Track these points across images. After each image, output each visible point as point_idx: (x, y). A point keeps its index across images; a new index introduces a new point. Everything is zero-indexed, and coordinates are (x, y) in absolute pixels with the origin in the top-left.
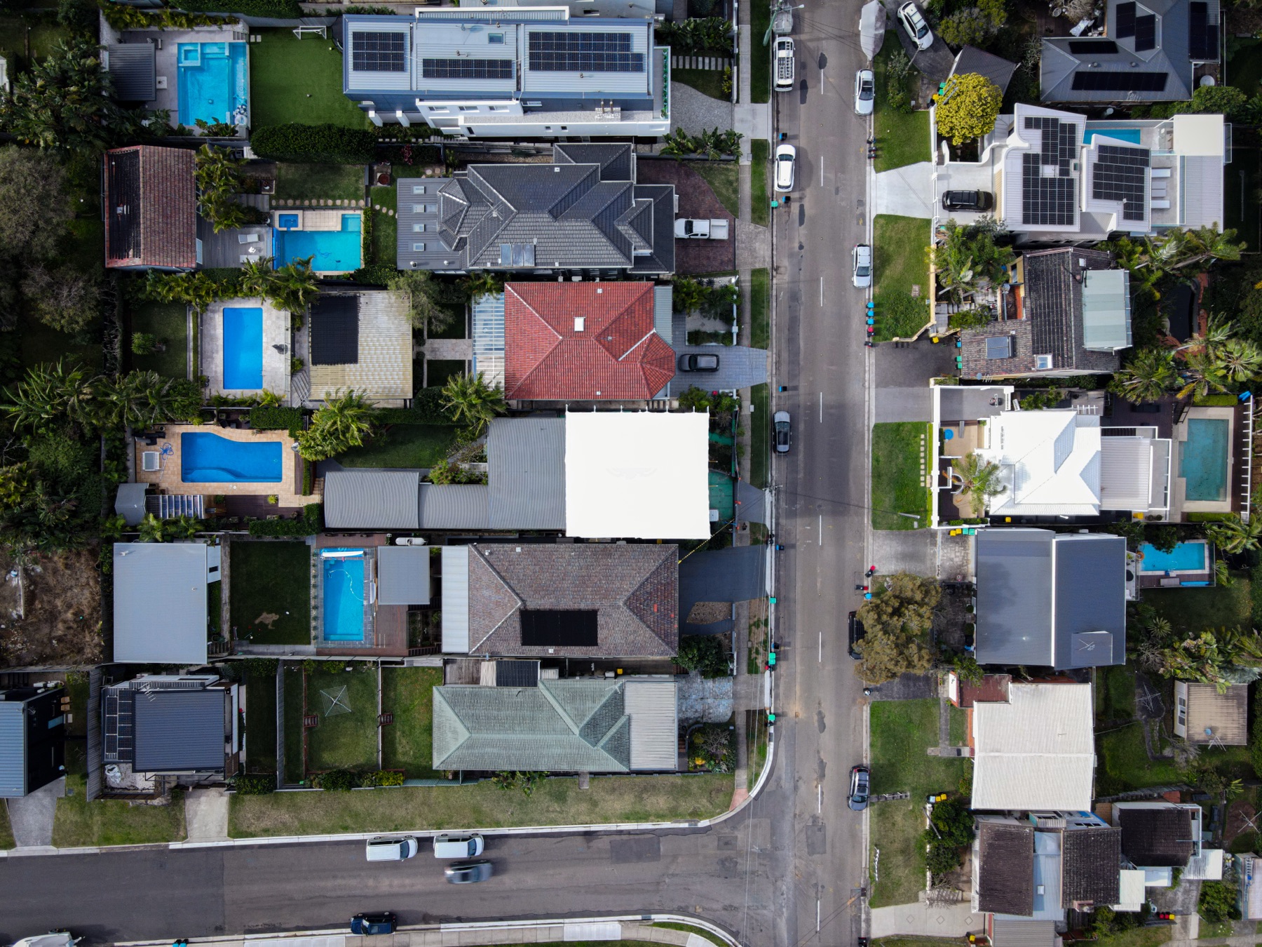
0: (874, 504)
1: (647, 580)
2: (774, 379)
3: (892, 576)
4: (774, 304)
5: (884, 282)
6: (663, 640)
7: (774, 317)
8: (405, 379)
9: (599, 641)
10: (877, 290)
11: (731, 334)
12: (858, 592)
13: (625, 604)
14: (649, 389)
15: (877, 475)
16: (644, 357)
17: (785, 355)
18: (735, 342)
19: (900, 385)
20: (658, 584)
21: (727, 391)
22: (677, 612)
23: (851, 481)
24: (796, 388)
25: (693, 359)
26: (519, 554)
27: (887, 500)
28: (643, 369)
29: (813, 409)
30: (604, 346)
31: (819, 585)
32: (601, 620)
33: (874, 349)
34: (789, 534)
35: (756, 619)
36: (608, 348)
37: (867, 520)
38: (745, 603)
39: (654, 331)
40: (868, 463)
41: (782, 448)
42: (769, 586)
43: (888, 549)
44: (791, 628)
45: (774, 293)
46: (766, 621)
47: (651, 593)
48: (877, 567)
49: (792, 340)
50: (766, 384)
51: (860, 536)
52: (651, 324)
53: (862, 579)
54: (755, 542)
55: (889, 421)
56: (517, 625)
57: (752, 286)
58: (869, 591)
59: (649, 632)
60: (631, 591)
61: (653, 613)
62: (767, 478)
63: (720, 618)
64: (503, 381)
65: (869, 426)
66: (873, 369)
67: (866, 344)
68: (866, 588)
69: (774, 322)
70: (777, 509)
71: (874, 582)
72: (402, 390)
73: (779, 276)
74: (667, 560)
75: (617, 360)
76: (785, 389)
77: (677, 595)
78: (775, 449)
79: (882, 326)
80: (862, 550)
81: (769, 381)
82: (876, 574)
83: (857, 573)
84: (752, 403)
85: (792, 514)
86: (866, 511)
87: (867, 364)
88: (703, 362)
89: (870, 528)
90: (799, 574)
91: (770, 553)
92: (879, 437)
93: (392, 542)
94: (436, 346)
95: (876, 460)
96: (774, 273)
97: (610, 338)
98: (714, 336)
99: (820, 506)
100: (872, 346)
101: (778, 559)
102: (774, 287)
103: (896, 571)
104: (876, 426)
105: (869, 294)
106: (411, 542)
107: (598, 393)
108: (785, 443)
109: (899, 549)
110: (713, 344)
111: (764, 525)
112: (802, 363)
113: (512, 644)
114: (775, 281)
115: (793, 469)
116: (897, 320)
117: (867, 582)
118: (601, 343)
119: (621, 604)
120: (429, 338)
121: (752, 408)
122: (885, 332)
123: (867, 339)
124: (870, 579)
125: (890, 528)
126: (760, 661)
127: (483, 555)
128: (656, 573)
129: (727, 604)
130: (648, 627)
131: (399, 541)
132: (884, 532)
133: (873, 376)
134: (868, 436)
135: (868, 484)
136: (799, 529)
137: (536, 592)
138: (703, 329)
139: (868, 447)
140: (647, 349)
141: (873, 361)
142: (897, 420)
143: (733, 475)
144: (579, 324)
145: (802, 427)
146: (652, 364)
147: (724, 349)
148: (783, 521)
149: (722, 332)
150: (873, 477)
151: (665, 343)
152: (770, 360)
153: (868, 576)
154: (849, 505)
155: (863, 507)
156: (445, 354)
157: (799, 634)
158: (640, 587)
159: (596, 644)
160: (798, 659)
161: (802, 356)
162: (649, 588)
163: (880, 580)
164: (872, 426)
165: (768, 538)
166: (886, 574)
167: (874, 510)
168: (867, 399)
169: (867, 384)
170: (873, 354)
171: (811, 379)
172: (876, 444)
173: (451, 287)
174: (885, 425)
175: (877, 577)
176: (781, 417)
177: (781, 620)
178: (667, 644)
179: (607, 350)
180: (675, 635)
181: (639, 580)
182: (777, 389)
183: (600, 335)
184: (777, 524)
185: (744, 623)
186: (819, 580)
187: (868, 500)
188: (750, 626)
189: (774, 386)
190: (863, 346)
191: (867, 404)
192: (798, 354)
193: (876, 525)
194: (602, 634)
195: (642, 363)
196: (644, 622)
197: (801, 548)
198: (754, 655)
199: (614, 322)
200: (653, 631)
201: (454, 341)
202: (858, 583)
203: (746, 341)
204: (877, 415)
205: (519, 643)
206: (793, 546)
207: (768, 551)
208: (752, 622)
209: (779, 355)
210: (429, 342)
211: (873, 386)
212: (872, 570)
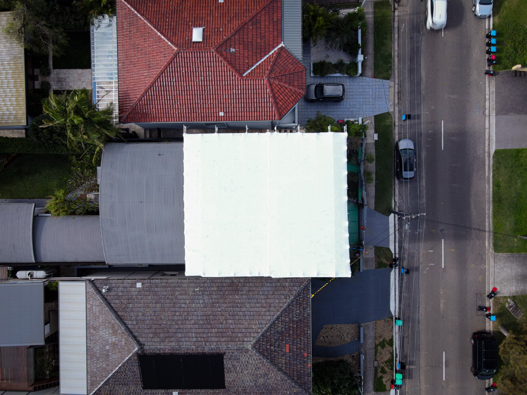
0: (495, 227)
1: (278, 319)
2: (397, 109)
3: (514, 298)
4: (396, 36)
5: (503, 12)
6: (296, 382)
7: (396, 48)
8: (18, 105)
9: (226, 384)
10: (497, 20)
11: (356, 65)
12: (480, 312)
13: (254, 347)
14: (278, 109)
15: (498, 199)
16: (271, 72)
17: (407, 85)
18: (360, 71)
19: (519, 112)
20: (289, 322)
21: (352, 120)
22: (310, 350)
23: (472, 206)
24: (419, 117)
25: (320, 88)
26: (140, 290)
27: (508, 224)
28: (271, 85)
29: (434, 137)
30: (225, 59)
31: (442, 306)
32: (227, 364)
33: (494, 78)
34: (413, 257)
35: (381, 340)
36: (231, 61)
37: (488, 244)
38: (371, 324)
39: (282, 45)
40: (489, 189)
41: (408, 174)
42: (394, 307)
43: (509, 271)
44: (416, 348)
45: (396, 25)
46: (391, 340)
47: (282, 332)
48: (499, 289)
49: (414, 70)
50: (388, 114)
51: (483, 261)
52: (279, 36)
53: (484, 301)
54: (380, 265)
55: (509, 147)
56: (136, 369)
57: (375, 18)
58: (491, 311)
59: (280, 376)
60: (260, 331)
61: (285, 354)
62: (391, 204)
63: (348, 339)
64: (116, 103)
65: (489, 153)
66: (493, 97)
67: (487, 73)
68: (488, 309)
69: (396, 53)
70: (400, 234)
71: (496, 303)
72: (16, 116)
73: (400, 8)
74: (299, 295)
75: (241, 75)
76: (409, 117)
77: (310, 332)
78: (399, 176)
79: (503, 55)
80: (483, 273)
81: (392, 110)
82: (498, 295)
83: (479, 295)
84: (376, 132)
85: (414, 238)
86: (487, 234)
87: (487, 92)
88: (329, 90)
89: (491, 250)
90: (422, 296)
91: (394, 275)
92: (500, 163)
93: (13, 275)
94: (62, 76)
95: (497, 185)
96: (396, 5)
97: (232, 50)
98: (339, 67)
99: (442, 230)
100: (492, 75)
101: (401, 280)
102: (396, 19)
103: (517, 292)
104: (497, 152)
105: (489, 24)
106: (31, 275)
107: (221, 114)
108: (411, 170)
109: (519, 270)
110: (338, 75)
111: (389, 249)
112: (423, 92)
113: (133, 388)
114: (396, 13)
115: (415, 195)
116: (516, 49)
117: (489, 303)
118: (222, 55)
119: (250, 347)
120: (55, 67)
121: (376, 136)
122: (505, 61)
123: (487, 68)
124: (491, 300)
125: (511, 251)
126: (385, 380)
127: (100, 292)
128: (288, 310)
129: (353, 326)
130: (280, 370)
131: (21, 274)
132: (505, 255)
133: (493, 104)
134: (489, 163)
135: (489, 209)
136: (422, 252)
137: (155, 334)
138: (328, 60)
139: (489, 173)
140: (274, 64)
141: (493, 89)
142: (516, 147)
143: (360, 202)
144: (197, 35)
145: (424, 154)
146: (280, 80)
147: (348, 80)
148: (406, 245)
149: (348, 63)
150: (494, 201)
151: (294, 59)
152: (392, 90)
153: (490, 297)
154: (470, 228)
155: (484, 231)
156: (71, 84)
157: (423, 353)
158: (270, 327)
159: (224, 387)
160: (422, 378)
161: (423, 86)
162: (280, 327)
163: (501, 301)
164: (492, 151)
165: (393, 263)
166: (507, 295)
167: (495, 233)
168: (487, 126)
169: (487, 112)
170: (493, 83)
171: (433, 107)
172: (496, 169)
173: (68, 9)
174: (505, 151)
175: (499, 298)
176: (405, 144)
177: (406, 339)
178: (301, 386)
179: (230, 63)
180: (308, 375)
181: (268, 318)
182: (400, 118)
183: (221, 46)
184: (400, 248)
185: (370, 343)
186: (442, 301)
187: (489, 223)
188: (376, 346)
189: (397, 115)
190: (483, 74)
191: (487, 131)
192: (419, 83)
193: (497, 248)
194: (229, 378)
195: (269, 78)
196: (275, 365)
197: (424, 271)
198: (379, 374)
199: (237, 32)
200: (285, 373)
201: (80, 71)
202: (480, 303)
203: (370, 72)
204: (497, 141)
205: (140, 387)
206: (417, 269)
207: (392, 273)
208: (377, 342)
209: (400, 85)
210: (54, 73)
211: (493, 114)
212: (494, 291)
